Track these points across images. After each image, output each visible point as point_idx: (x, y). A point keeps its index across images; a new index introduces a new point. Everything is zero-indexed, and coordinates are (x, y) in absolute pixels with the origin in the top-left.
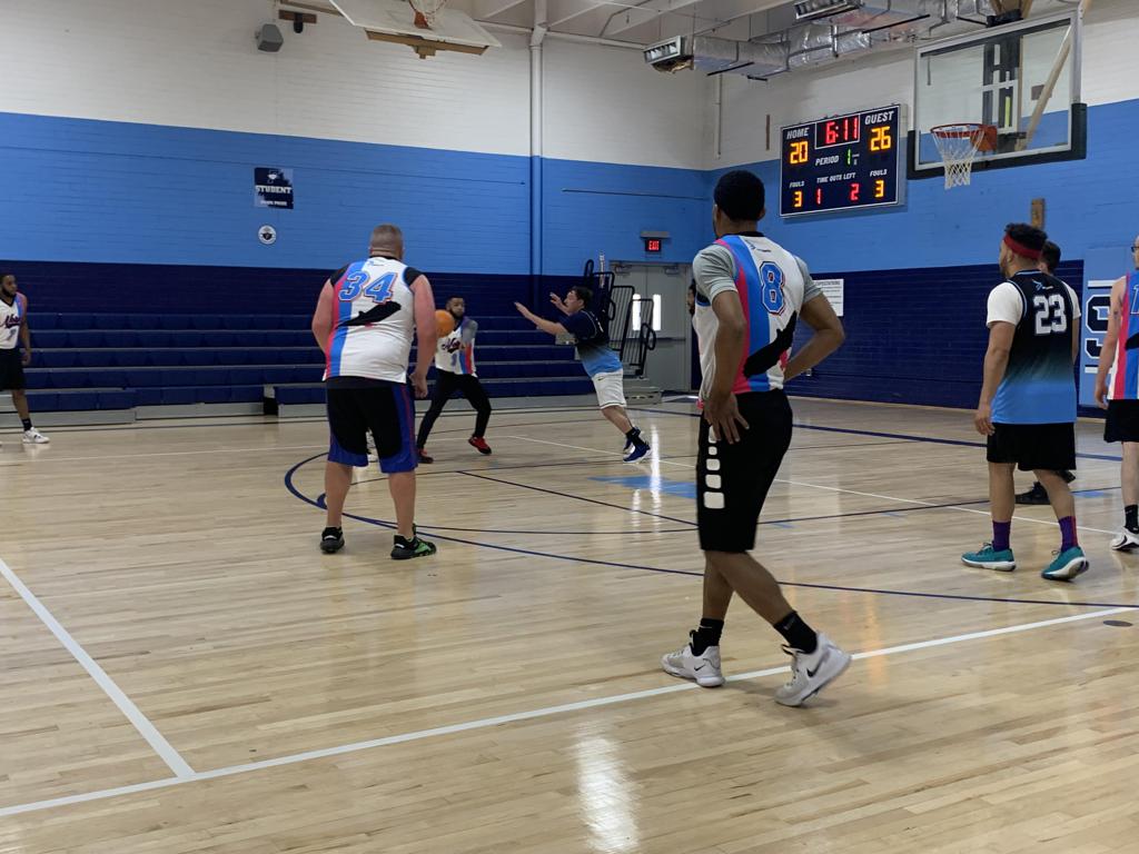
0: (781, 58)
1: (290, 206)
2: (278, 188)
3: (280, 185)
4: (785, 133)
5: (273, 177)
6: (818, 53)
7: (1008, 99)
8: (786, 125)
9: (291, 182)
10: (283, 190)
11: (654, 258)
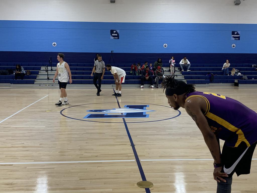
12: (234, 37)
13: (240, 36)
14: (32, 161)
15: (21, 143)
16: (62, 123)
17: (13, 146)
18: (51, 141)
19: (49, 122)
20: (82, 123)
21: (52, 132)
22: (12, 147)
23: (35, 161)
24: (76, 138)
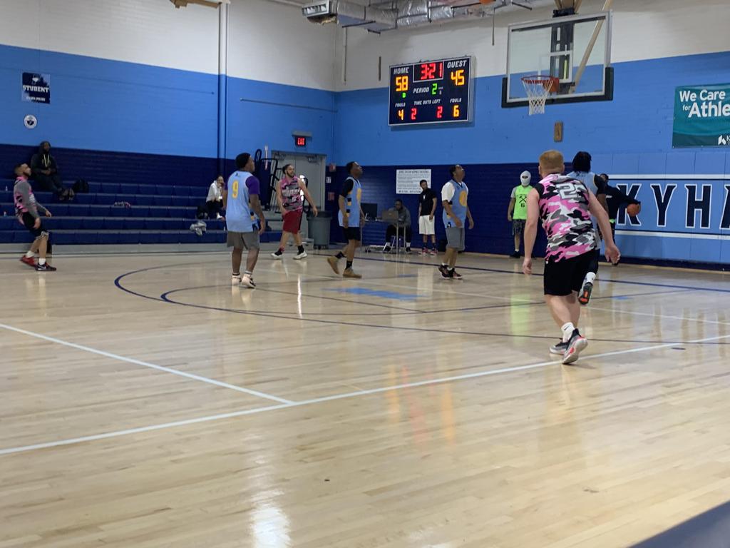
0: (392, 20)
1: (47, 101)
2: (39, 88)
3: (40, 86)
4: (392, 70)
5: (36, 80)
6: (417, 18)
7: (566, 62)
8: (393, 64)
9: (48, 84)
10: (43, 89)
11: (301, 150)
12: (32, 94)
13: (48, 90)
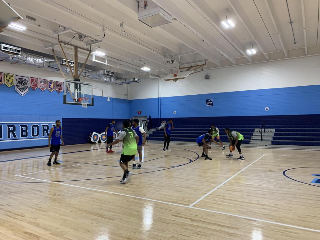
14: (273, 220)
15: (256, 200)
16: (290, 185)
17: (250, 201)
18: (285, 203)
19: (276, 183)
20: (312, 188)
21: (282, 193)
22: (249, 203)
23: (276, 221)
24: (311, 203)
